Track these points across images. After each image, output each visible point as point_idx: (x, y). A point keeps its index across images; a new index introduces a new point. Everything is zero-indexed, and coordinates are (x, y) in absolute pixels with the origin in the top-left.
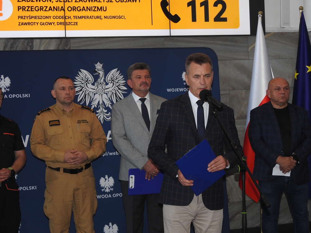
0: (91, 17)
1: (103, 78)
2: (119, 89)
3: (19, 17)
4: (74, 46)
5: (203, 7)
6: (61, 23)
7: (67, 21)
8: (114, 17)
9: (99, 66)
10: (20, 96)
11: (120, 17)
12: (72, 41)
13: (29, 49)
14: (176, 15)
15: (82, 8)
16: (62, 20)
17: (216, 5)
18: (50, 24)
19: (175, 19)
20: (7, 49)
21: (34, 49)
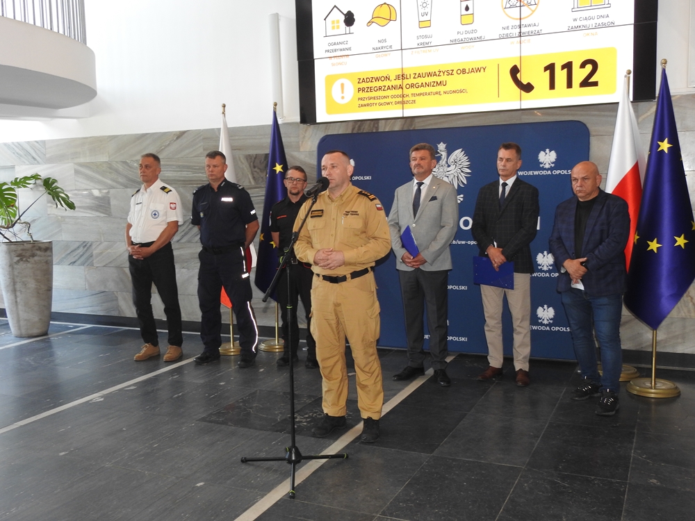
0: (429, 94)
1: (445, 160)
2: (462, 172)
3: (359, 99)
4: (419, 126)
5: (565, 70)
6: (398, 103)
7: (405, 99)
8: (454, 92)
9: (442, 146)
10: (362, 178)
11: (461, 91)
12: (417, 120)
13: (374, 131)
14: (529, 84)
15: (420, 84)
16: (400, 99)
17: (583, 65)
18: (388, 104)
19: (528, 88)
20: (355, 132)
21: (380, 130)
